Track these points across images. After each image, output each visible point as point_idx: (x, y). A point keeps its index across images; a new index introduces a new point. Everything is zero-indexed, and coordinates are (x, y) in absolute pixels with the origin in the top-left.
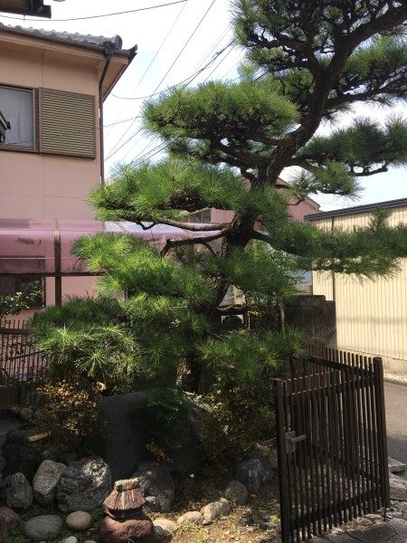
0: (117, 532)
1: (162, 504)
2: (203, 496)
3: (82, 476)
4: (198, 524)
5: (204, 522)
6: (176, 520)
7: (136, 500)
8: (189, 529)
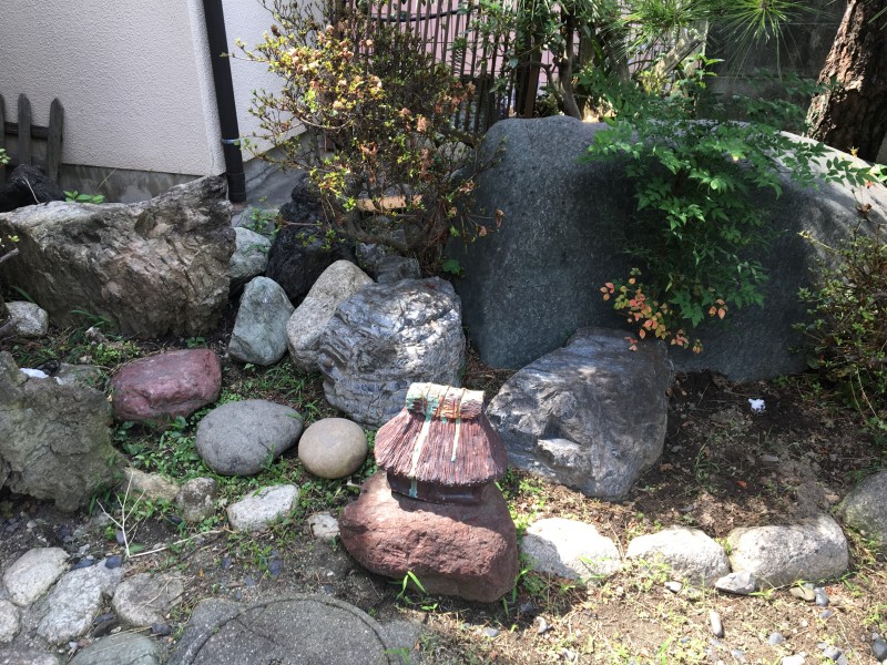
0: (376, 536)
1: (598, 474)
2: (758, 490)
3: (373, 331)
4: (695, 580)
5: (723, 583)
6: (624, 540)
7: (462, 458)
8: (656, 591)
